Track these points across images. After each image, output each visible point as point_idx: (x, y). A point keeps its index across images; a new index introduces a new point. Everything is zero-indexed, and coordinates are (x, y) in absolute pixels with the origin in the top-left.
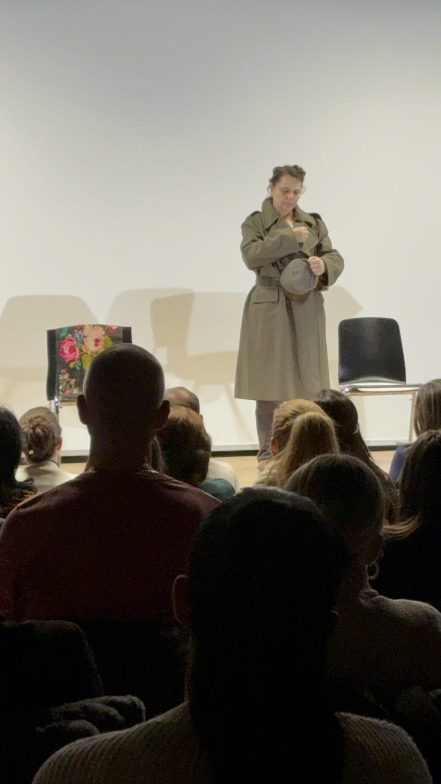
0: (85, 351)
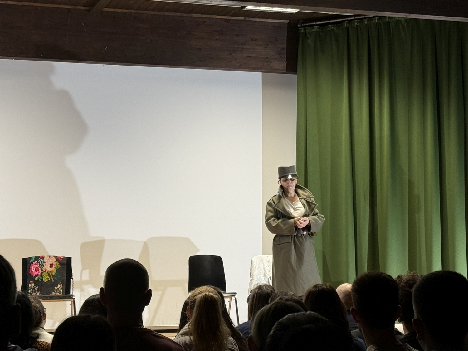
0: (44, 270)
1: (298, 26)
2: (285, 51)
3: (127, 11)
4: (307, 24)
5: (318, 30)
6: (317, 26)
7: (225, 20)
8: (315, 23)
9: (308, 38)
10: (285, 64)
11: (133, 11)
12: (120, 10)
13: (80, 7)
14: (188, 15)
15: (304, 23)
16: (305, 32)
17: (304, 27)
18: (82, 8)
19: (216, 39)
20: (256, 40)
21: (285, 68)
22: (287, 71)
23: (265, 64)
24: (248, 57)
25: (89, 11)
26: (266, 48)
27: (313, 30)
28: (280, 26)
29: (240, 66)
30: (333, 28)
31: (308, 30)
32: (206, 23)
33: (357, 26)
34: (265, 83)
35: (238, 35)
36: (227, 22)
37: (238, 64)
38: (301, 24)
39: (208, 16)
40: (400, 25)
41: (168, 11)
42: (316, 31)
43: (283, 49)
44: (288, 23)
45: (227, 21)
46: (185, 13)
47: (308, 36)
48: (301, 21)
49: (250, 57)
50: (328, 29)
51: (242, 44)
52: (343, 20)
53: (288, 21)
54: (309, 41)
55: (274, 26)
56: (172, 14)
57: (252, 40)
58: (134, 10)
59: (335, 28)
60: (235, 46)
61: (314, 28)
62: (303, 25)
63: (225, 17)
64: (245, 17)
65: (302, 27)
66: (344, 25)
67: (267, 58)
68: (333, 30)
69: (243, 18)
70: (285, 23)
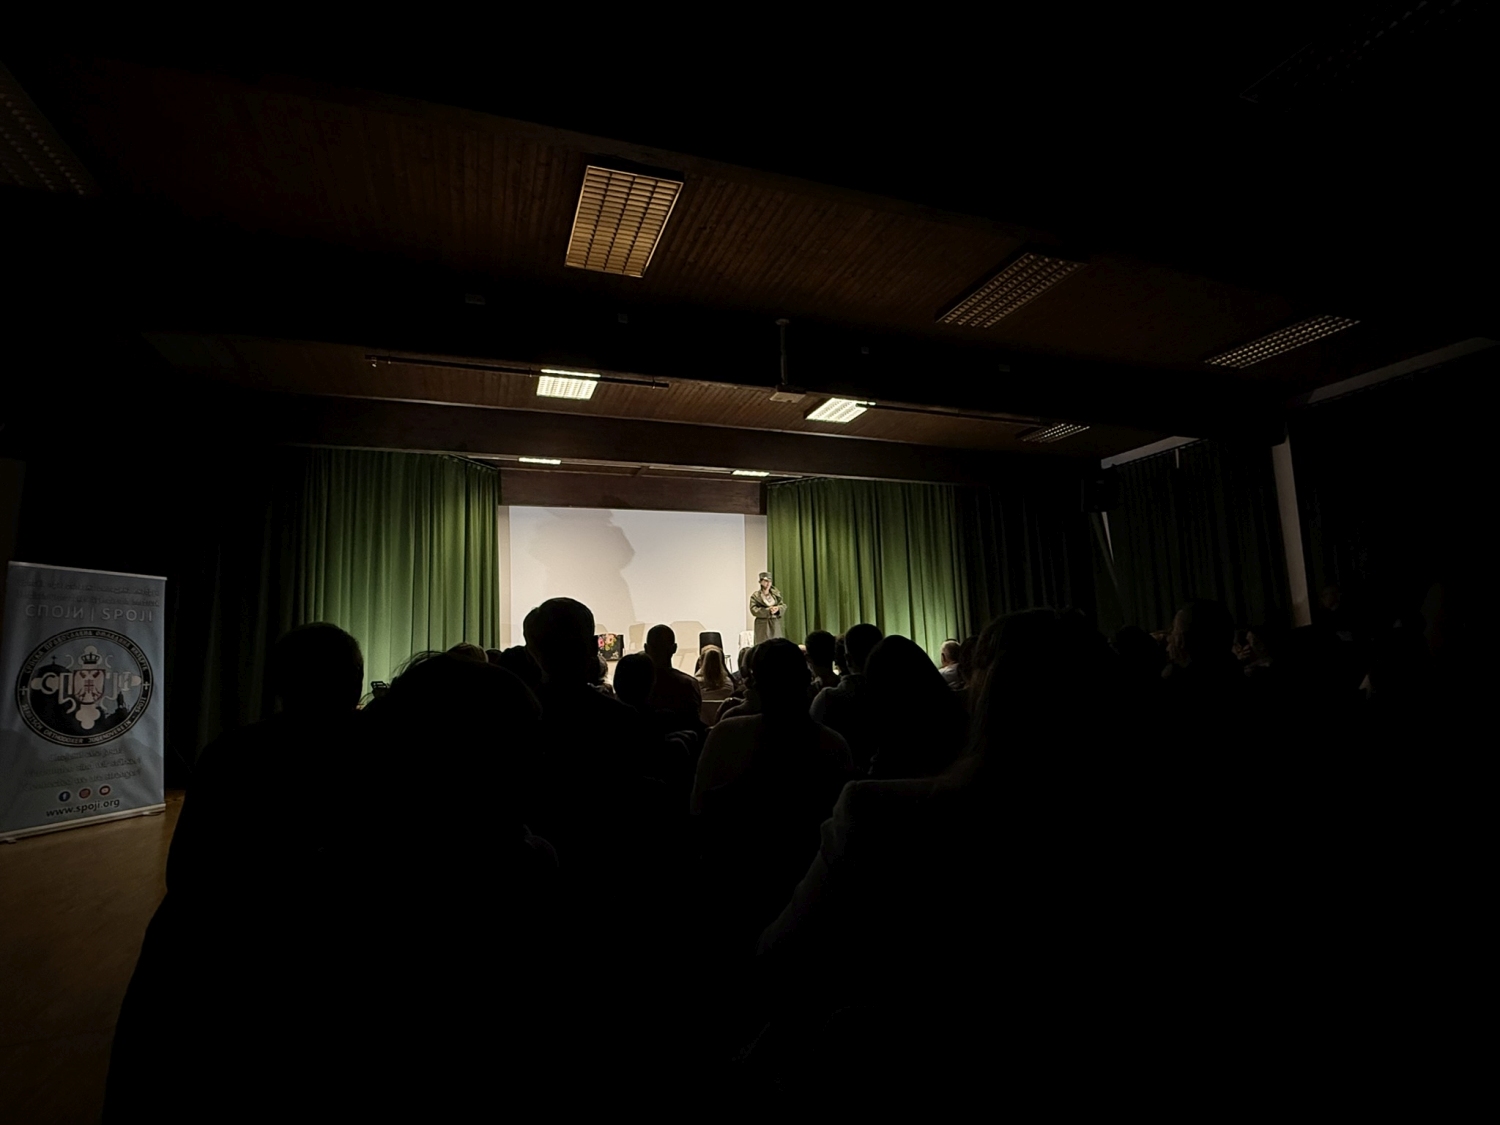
1: (767, 484)
2: (759, 501)
3: (657, 477)
4: (773, 483)
6: (779, 485)
7: (722, 480)
8: (778, 482)
9: (773, 492)
10: (758, 510)
12: (653, 476)
14: (697, 479)
15: (771, 483)
17: (771, 485)
19: (714, 494)
20: (740, 493)
21: (759, 512)
23: (747, 509)
24: (735, 505)
25: (632, 475)
26: (746, 499)
27: (777, 487)
30: (789, 485)
31: (773, 487)
32: (708, 484)
33: (804, 484)
34: (746, 521)
35: (728, 491)
37: (729, 509)
38: (769, 483)
39: (710, 479)
41: (684, 475)
42: (779, 487)
43: (758, 499)
46: (695, 477)
47: (774, 490)
48: (770, 481)
49: (737, 505)
50: (786, 486)
51: (730, 497)
52: (795, 480)
53: (761, 481)
54: (774, 494)
55: (753, 484)
56: (686, 478)
57: (738, 493)
58: (662, 475)
60: (726, 498)
63: (722, 478)
64: (734, 479)
65: (769, 485)
66: (796, 484)
67: (747, 505)
68: (789, 487)
69: (732, 480)
70: (759, 483)
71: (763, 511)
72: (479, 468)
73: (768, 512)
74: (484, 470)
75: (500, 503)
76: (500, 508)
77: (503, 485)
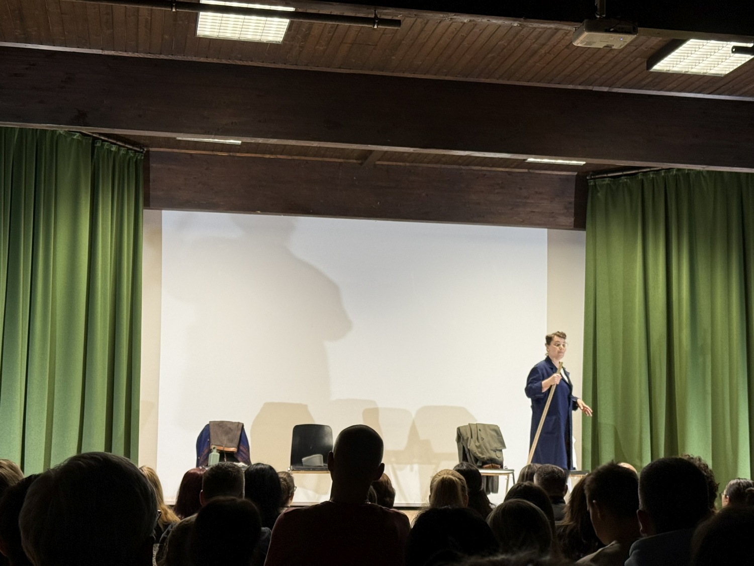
1: (588, 178)
2: (573, 206)
3: (401, 164)
4: (597, 176)
5: (609, 182)
6: (608, 179)
7: (507, 172)
8: (606, 175)
9: (598, 192)
10: (573, 219)
11: (408, 164)
12: (394, 163)
13: (351, 161)
14: (467, 168)
15: (593, 176)
16: (595, 185)
17: (594, 179)
18: (355, 161)
19: (498, 193)
20: (540, 193)
21: (573, 224)
22: (574, 227)
23: (551, 219)
24: (532, 212)
25: (361, 164)
26: (551, 202)
27: (604, 183)
28: (567, 178)
29: (523, 222)
30: (625, 180)
31: (599, 182)
32: (486, 176)
33: (653, 178)
34: (550, 241)
35: (521, 189)
36: (509, 175)
37: (521, 220)
38: (591, 176)
39: (489, 169)
40: (702, 177)
41: (445, 163)
42: (608, 184)
43: (570, 203)
44: (576, 175)
45: (509, 173)
46: (463, 165)
47: (598, 188)
48: (591, 173)
49: (534, 212)
50: (621, 181)
51: (525, 198)
52: (637, 171)
53: (576, 173)
54: (599, 194)
55: (560, 178)
56: (449, 167)
57: (536, 193)
58: (409, 162)
59: (628, 181)
60: (518, 200)
61: (605, 180)
62: (592, 177)
63: (507, 170)
64: (529, 169)
65: (591, 179)
66: (638, 177)
67: (553, 213)
68: (626, 182)
69: (526, 170)
70: (573, 176)
71: (580, 224)
72: (114, 148)
73: (588, 226)
74: (122, 152)
75: (147, 205)
76: (147, 214)
77: (152, 176)
